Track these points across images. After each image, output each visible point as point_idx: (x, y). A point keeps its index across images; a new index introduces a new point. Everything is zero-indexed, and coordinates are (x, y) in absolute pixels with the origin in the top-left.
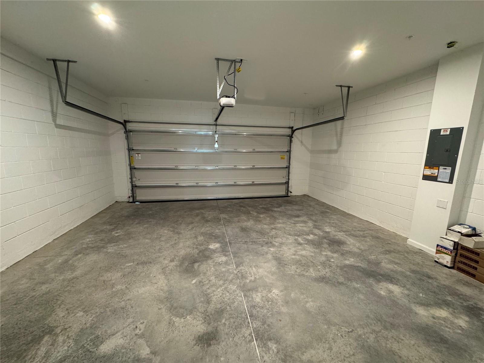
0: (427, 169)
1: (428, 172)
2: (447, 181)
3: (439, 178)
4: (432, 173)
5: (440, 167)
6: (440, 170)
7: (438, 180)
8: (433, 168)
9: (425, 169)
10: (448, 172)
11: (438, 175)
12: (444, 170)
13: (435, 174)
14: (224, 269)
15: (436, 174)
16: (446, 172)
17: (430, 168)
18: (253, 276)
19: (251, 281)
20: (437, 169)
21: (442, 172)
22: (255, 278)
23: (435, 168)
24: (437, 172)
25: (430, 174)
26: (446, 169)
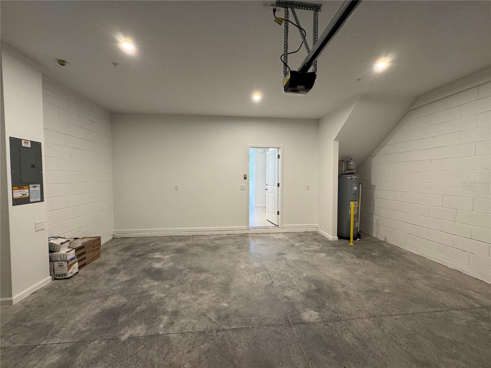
0: (16, 190)
1: (18, 194)
2: (39, 199)
3: (31, 198)
4: (23, 195)
5: (30, 185)
6: (31, 189)
7: (30, 201)
8: (22, 188)
9: (13, 191)
10: (38, 190)
11: (29, 196)
12: (35, 189)
13: (26, 195)
14: (284, 282)
15: (28, 194)
16: (36, 190)
17: (20, 188)
18: (256, 276)
19: (259, 273)
20: (27, 189)
21: (32, 191)
22: (255, 275)
23: (24, 187)
24: (28, 192)
25: (21, 195)
26: (35, 187)
